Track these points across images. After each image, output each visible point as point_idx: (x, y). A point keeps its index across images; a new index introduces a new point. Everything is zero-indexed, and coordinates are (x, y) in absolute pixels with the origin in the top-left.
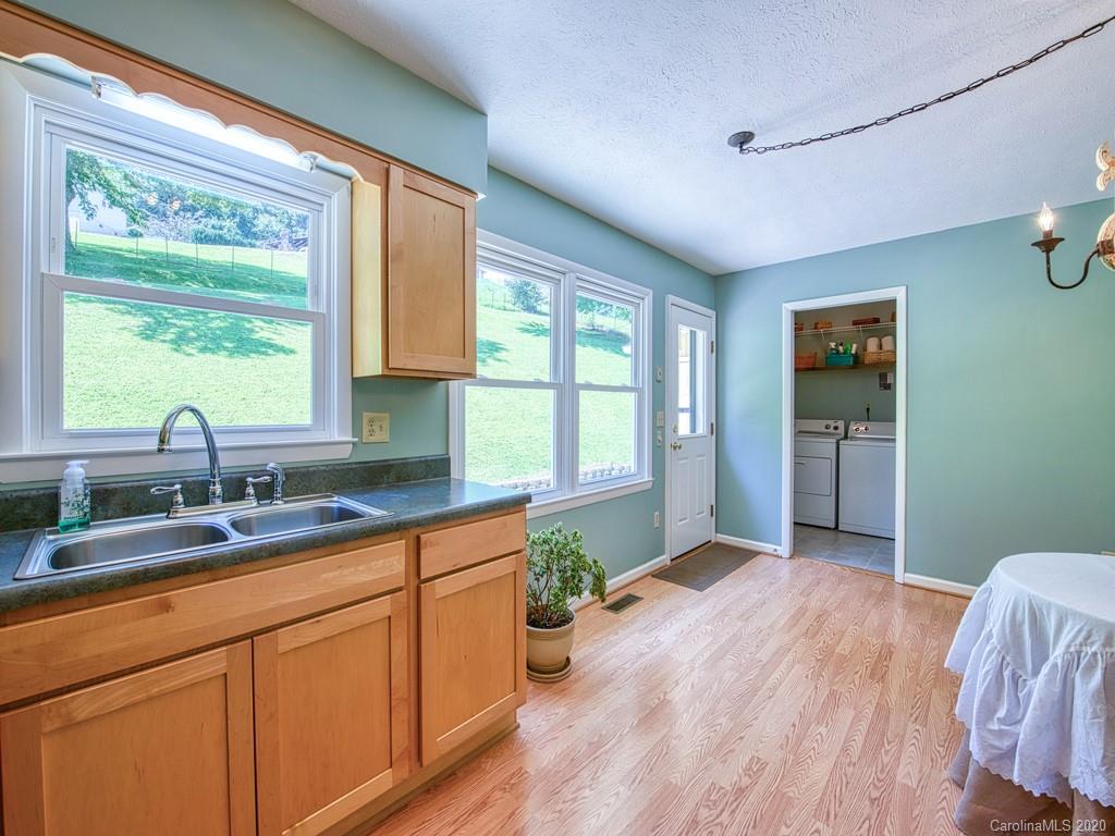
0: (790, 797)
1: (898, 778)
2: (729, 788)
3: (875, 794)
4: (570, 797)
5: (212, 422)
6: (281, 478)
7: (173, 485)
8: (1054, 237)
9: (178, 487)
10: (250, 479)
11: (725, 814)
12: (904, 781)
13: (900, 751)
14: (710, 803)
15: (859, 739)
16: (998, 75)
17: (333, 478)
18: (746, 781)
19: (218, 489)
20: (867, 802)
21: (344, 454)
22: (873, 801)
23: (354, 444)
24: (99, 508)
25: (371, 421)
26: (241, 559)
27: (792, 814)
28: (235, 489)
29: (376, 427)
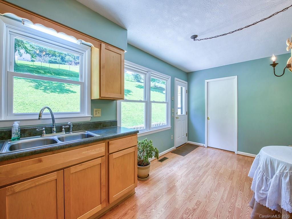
0: (207, 211)
1: (236, 206)
2: (191, 209)
3: (230, 210)
4: (149, 212)
5: (53, 111)
6: (72, 126)
7: (42, 128)
8: (276, 63)
9: (44, 129)
10: (63, 127)
11: (190, 216)
12: (237, 207)
13: (236, 199)
14: (186, 213)
15: (226, 195)
16: (261, 21)
17: (86, 126)
18: (196, 207)
19: (55, 129)
20: (228, 212)
21: (89, 120)
22: (229, 212)
23: (91, 117)
24: (23, 134)
25: (96, 111)
26: (61, 148)
27: (208, 216)
28: (59, 129)
29: (97, 113)
